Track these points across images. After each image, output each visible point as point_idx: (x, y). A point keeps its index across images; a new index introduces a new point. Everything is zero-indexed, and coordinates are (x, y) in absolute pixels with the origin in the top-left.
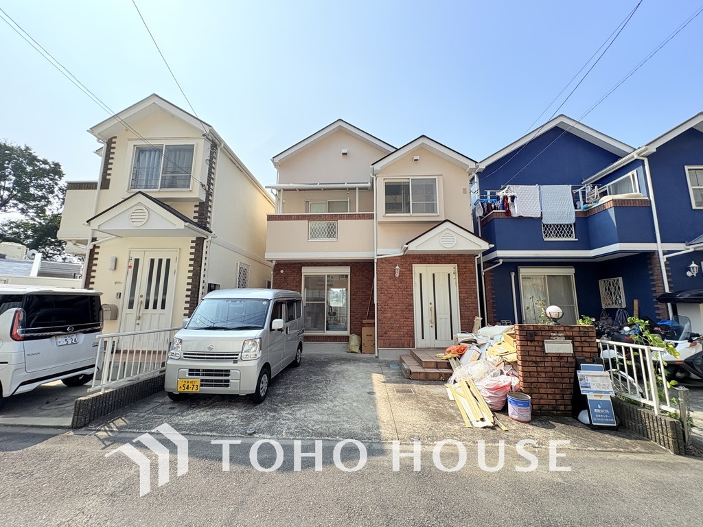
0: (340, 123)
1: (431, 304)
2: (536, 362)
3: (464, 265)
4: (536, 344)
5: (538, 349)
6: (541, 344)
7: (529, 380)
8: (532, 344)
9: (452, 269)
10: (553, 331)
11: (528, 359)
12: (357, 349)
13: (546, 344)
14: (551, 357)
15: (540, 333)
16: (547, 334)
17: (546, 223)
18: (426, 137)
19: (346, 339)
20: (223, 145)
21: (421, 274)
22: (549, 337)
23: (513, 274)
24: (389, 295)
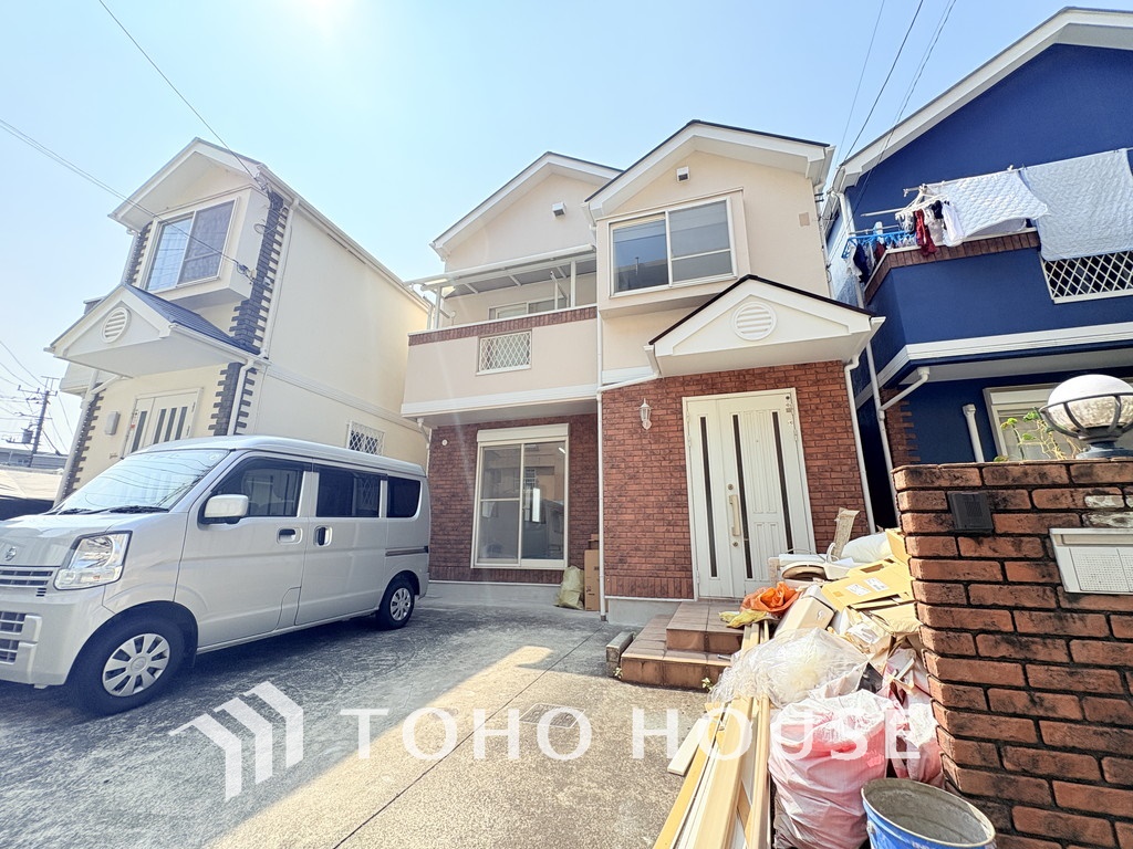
0: (551, 159)
1: (731, 487)
2: (1013, 637)
3: (814, 389)
4: (1006, 547)
5: (1016, 571)
6: (1031, 548)
7: (982, 725)
8: (985, 551)
9: (782, 400)
10: (1099, 488)
11: (968, 618)
12: (573, 600)
13: (1061, 553)
14: (1108, 615)
15: (1020, 498)
16: (1066, 503)
17: (1056, 258)
18: (699, 122)
19: (557, 577)
20: (296, 202)
21: (703, 420)
22: (1081, 516)
23: (970, 412)
24: (628, 471)
